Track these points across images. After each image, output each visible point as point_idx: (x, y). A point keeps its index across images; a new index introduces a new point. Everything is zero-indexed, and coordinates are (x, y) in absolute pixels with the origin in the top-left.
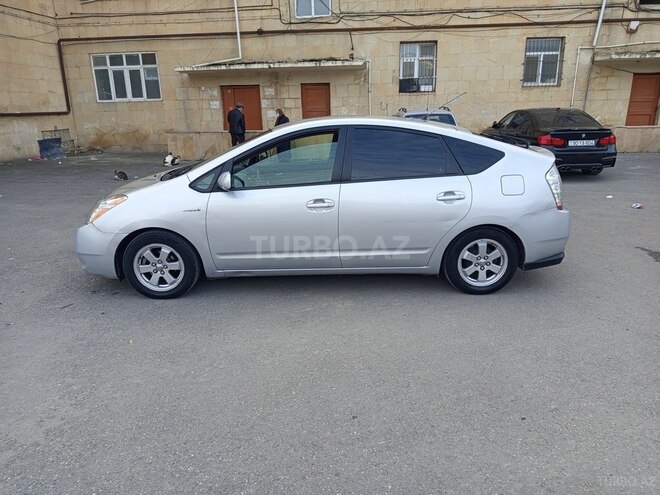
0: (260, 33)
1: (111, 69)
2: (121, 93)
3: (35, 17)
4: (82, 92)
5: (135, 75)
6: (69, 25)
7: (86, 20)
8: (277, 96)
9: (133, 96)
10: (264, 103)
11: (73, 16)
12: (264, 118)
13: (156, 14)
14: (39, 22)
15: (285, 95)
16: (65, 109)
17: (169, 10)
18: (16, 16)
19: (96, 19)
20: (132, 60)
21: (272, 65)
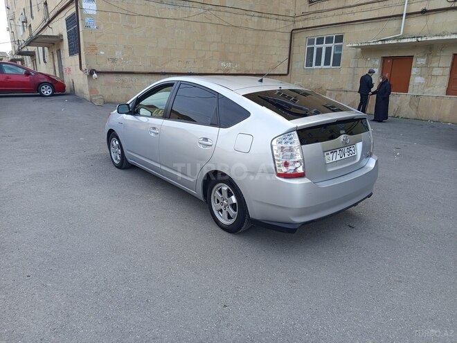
0: (424, 12)
1: (316, 46)
2: (318, 63)
3: (281, 17)
4: (298, 62)
5: (328, 50)
6: (300, 20)
7: (310, 16)
8: (427, 66)
9: (325, 65)
10: (414, 71)
11: (304, 14)
12: (411, 83)
13: (350, 7)
14: (283, 20)
15: (435, 64)
16: (286, 72)
17: (359, 3)
18: (268, 18)
19: (314, 15)
20: (329, 40)
21: (419, 39)
